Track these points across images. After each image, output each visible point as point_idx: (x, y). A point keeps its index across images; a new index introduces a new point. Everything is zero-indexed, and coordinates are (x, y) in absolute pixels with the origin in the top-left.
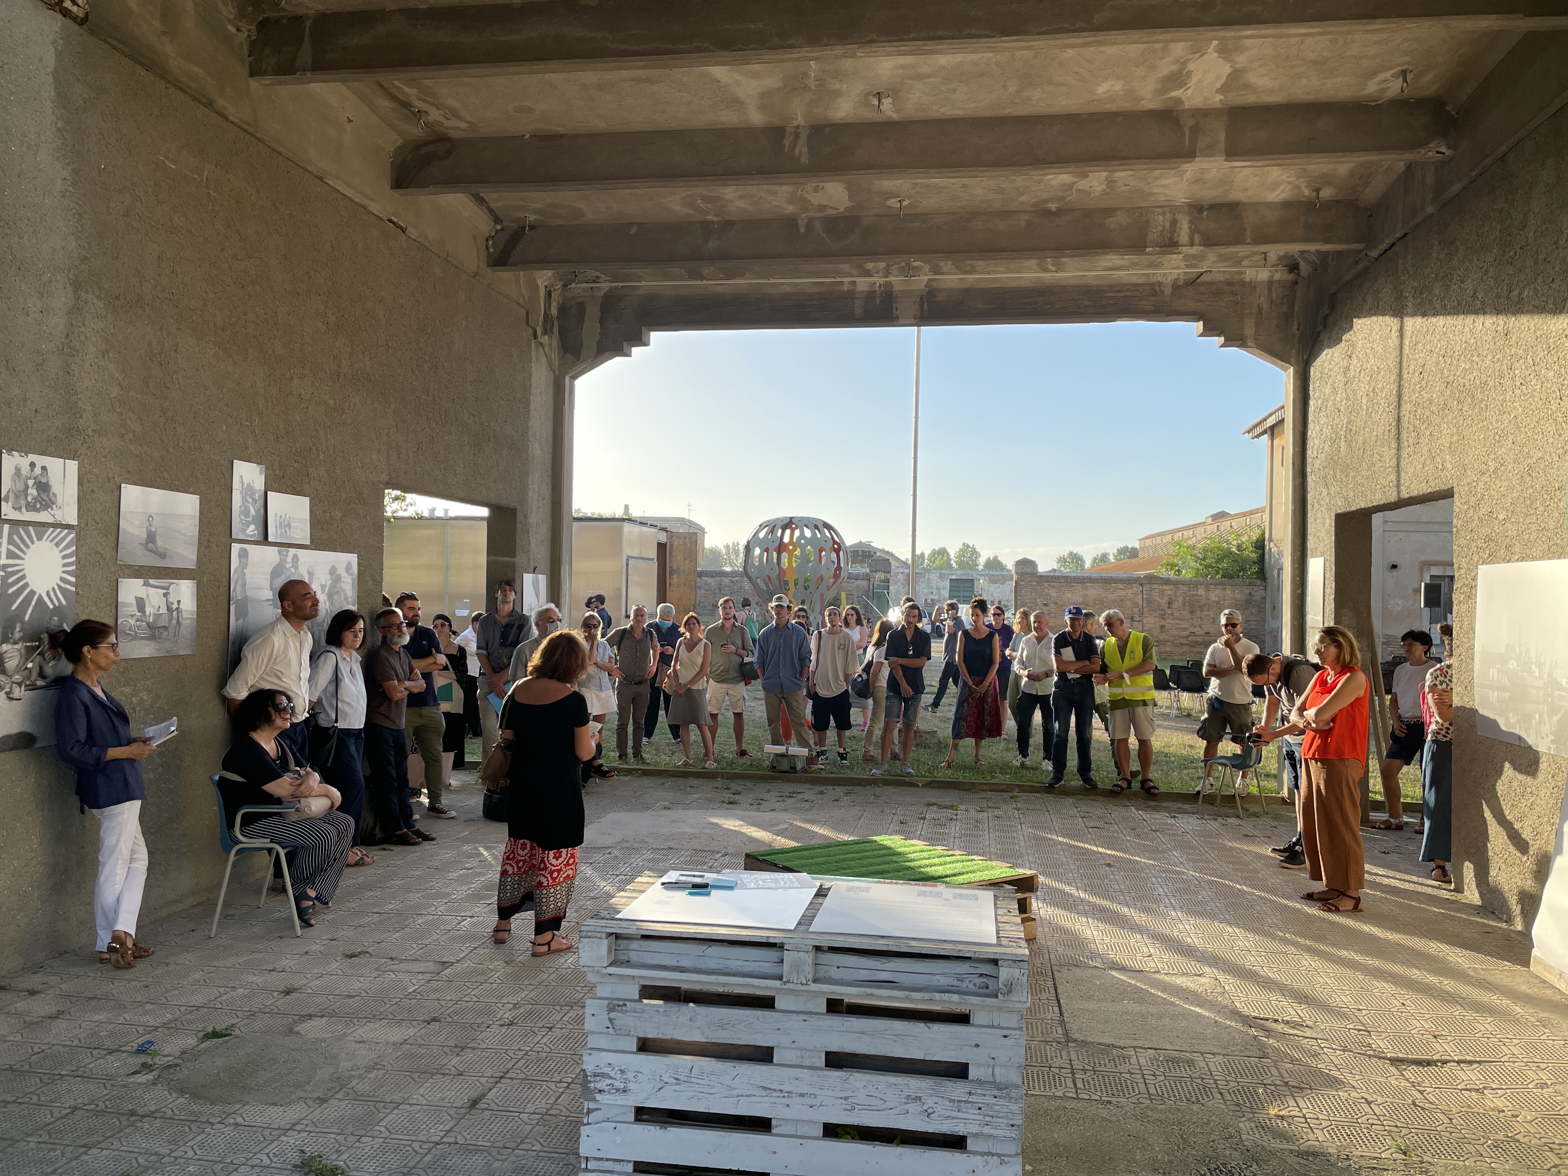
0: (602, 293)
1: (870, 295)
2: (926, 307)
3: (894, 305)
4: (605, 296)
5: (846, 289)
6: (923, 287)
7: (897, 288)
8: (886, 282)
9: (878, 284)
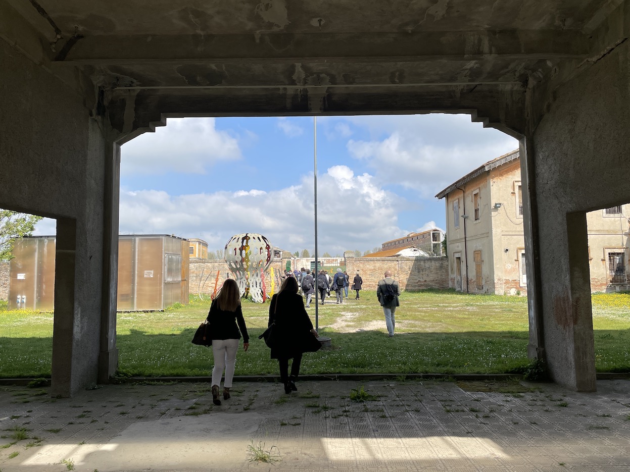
0: (136, 93)
1: (295, 97)
2: (326, 103)
3: (309, 102)
4: (138, 95)
5: (281, 93)
6: (325, 92)
7: (310, 93)
8: (304, 89)
9: (299, 90)
